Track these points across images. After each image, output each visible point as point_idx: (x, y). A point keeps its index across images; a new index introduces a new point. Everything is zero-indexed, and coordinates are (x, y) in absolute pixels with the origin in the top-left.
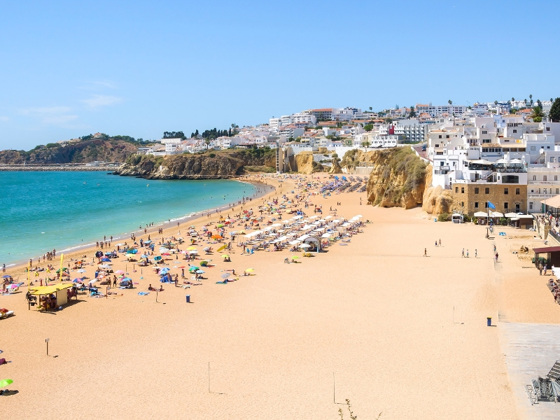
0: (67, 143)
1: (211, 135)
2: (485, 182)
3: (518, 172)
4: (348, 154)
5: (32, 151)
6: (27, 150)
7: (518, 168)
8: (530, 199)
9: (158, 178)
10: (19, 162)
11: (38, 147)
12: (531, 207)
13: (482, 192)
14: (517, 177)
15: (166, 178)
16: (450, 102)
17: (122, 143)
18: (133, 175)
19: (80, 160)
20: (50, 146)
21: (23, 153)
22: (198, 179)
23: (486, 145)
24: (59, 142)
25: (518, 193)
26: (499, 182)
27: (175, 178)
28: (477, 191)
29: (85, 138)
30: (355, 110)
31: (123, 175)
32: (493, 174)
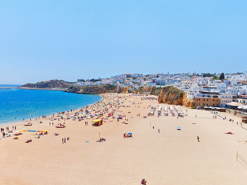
0: (46, 82)
1: (93, 80)
2: (207, 97)
3: (218, 95)
4: (139, 88)
5: (36, 84)
6: (34, 83)
7: (218, 94)
8: (221, 103)
9: (80, 93)
10: (33, 87)
11: (38, 83)
12: (222, 106)
13: (206, 100)
14: (217, 96)
15: (83, 93)
16: (168, 73)
17: (62, 82)
18: (71, 92)
19: (50, 87)
20: (41, 82)
21: (33, 84)
22: (92, 94)
23: (204, 86)
24: (44, 81)
25: (217, 101)
26: (212, 98)
27: (85, 93)
28: (204, 100)
29: (51, 81)
30: (138, 75)
31: (68, 92)
32: (210, 95)
